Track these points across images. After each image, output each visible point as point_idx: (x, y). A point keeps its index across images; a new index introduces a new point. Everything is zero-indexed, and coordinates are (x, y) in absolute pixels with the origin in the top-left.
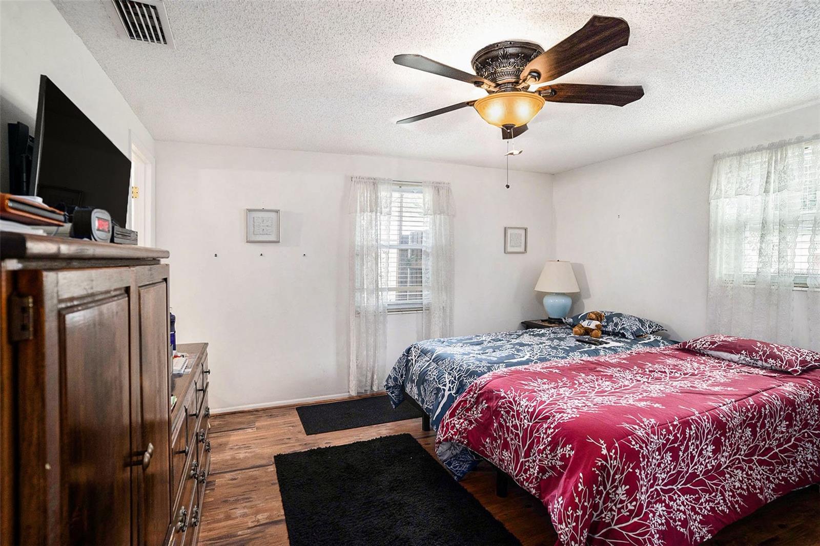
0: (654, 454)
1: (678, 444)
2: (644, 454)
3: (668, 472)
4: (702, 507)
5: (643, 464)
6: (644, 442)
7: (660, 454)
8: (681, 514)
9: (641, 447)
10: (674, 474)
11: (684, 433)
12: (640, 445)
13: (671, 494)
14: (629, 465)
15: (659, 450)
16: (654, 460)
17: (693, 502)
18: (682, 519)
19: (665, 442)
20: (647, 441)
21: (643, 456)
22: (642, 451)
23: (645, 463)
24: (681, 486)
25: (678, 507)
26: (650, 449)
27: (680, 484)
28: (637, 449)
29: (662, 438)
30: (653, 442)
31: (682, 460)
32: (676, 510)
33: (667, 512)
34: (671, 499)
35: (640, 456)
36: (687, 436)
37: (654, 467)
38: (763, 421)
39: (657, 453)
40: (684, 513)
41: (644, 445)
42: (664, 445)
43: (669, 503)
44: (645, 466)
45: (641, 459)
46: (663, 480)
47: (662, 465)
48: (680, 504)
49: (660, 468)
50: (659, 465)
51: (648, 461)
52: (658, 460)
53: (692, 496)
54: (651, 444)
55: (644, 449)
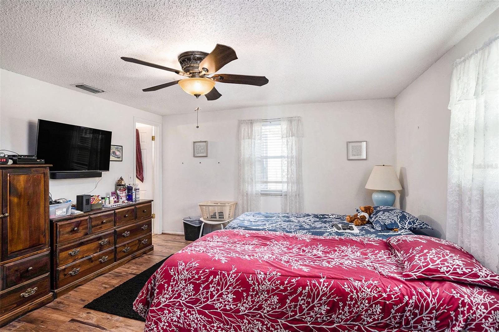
0: (182, 281)
1: (199, 282)
2: (175, 278)
3: (189, 296)
4: (212, 328)
5: (172, 284)
6: (178, 272)
7: (185, 283)
8: (195, 324)
9: (175, 274)
10: (194, 298)
11: (208, 277)
12: (175, 273)
13: (191, 310)
14: (163, 280)
15: (185, 280)
16: (181, 285)
17: (206, 322)
18: (195, 328)
19: (191, 277)
20: (180, 272)
21: (174, 280)
22: (174, 276)
23: (174, 283)
24: (199, 308)
25: (194, 319)
26: (180, 278)
27: (199, 307)
28: (172, 274)
29: (190, 274)
30: (183, 274)
31: (202, 293)
32: (192, 320)
33: (184, 317)
34: (189, 312)
35: (172, 279)
36: (210, 280)
37: (180, 288)
38: (297, 297)
39: (184, 282)
40: (197, 324)
41: (177, 274)
42: (189, 279)
43: (186, 313)
44: (174, 285)
45: (172, 281)
46: (186, 299)
47: (186, 290)
48: (195, 318)
49: (184, 291)
50: (184, 289)
51: (177, 283)
52: (183, 285)
53: (205, 318)
54: (181, 275)
55: (177, 276)
